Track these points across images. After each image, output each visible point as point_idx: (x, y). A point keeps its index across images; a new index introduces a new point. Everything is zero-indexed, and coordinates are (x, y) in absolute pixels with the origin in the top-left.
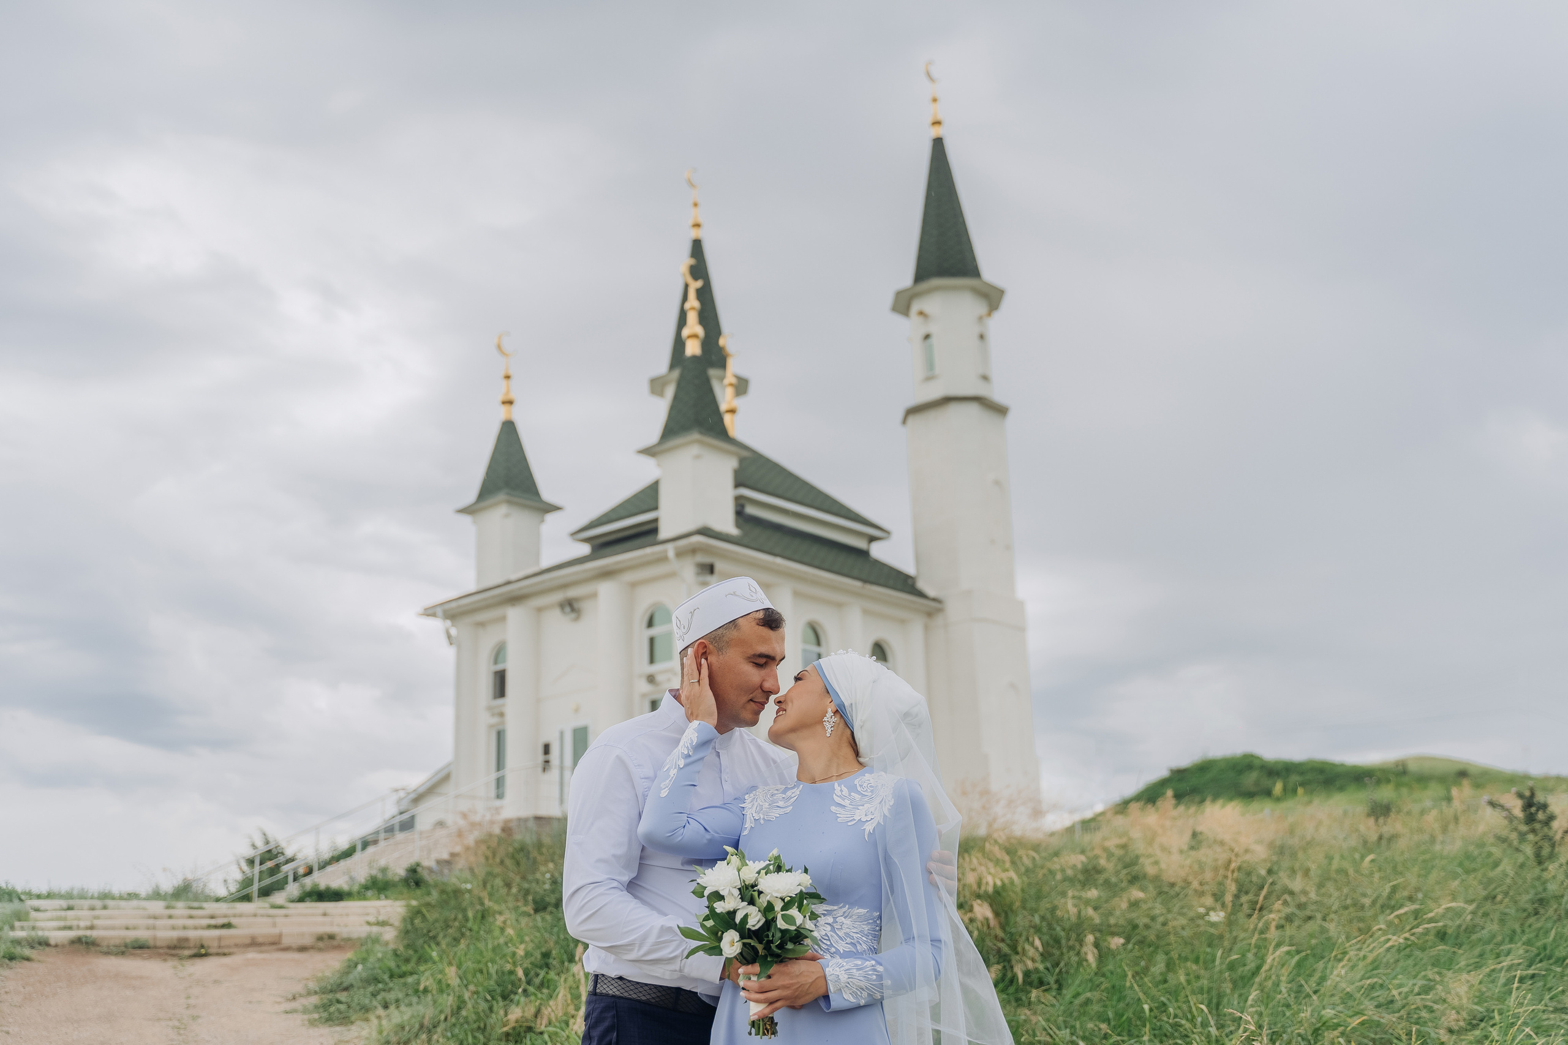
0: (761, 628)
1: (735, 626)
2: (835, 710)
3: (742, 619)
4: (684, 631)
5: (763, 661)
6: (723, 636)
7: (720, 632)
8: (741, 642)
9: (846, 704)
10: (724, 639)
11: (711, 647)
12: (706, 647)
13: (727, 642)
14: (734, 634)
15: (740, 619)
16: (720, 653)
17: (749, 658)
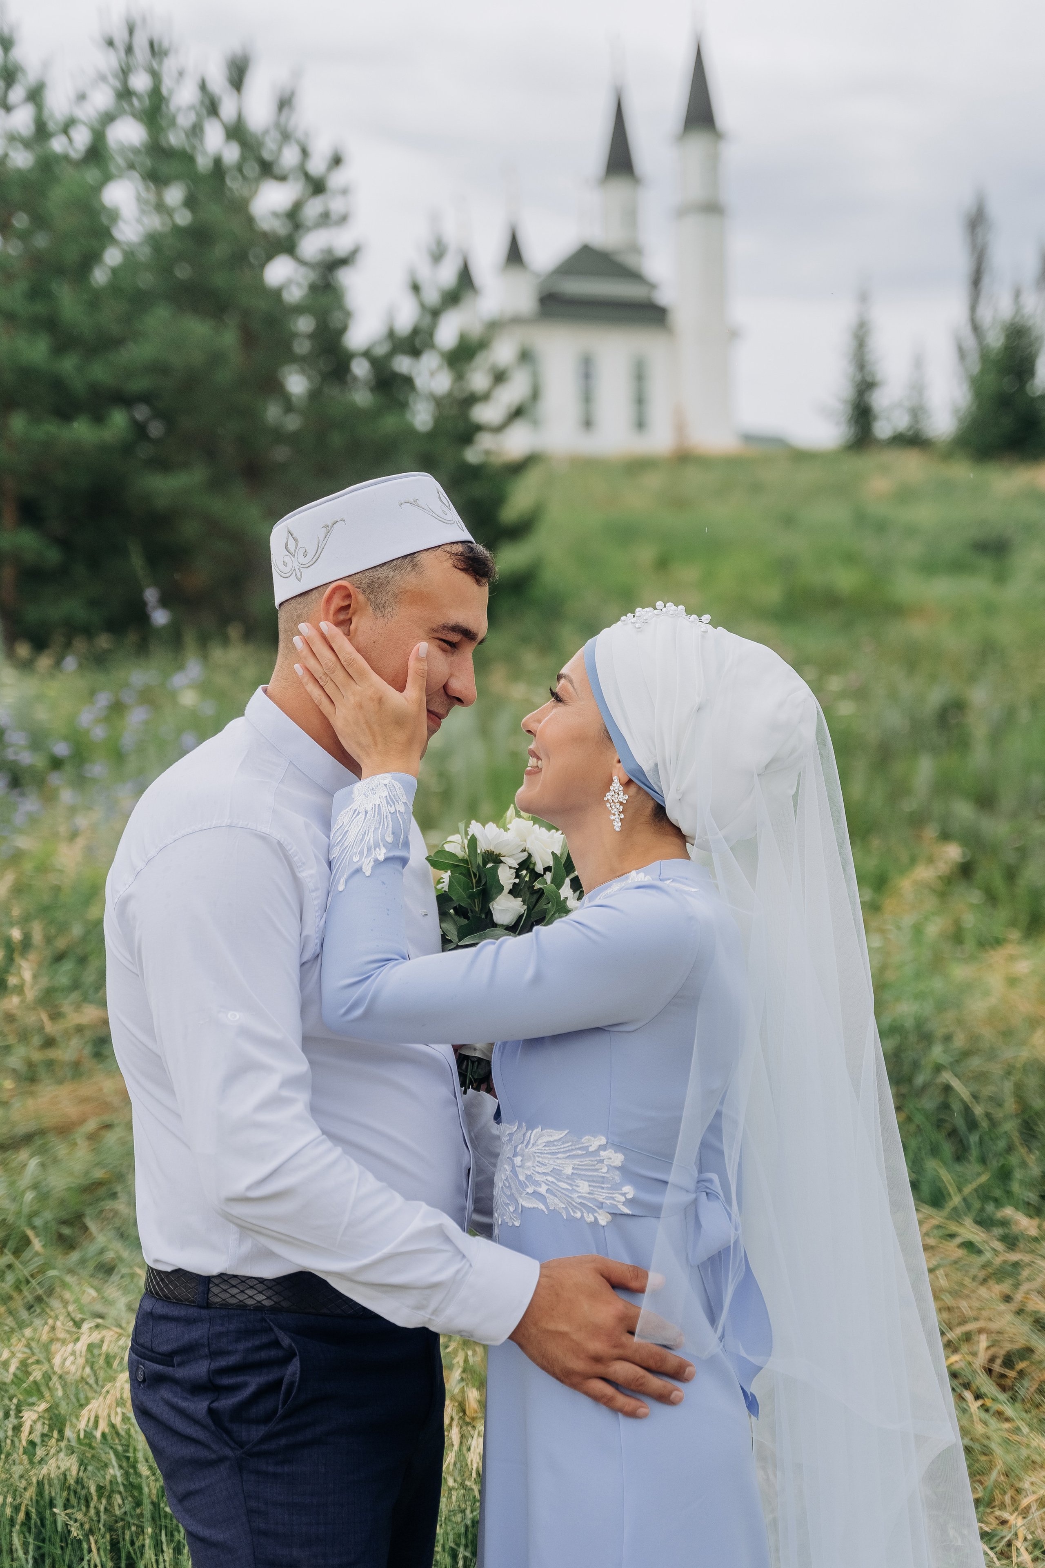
0: (462, 575)
1: (414, 567)
2: (625, 780)
3: (428, 553)
4: (305, 561)
5: (455, 637)
6: (388, 582)
7: (382, 573)
8: (420, 598)
9: (645, 768)
10: (388, 588)
11: (361, 598)
12: (349, 596)
13: (394, 594)
14: (407, 580)
15: (424, 554)
16: (379, 614)
17: (434, 630)
